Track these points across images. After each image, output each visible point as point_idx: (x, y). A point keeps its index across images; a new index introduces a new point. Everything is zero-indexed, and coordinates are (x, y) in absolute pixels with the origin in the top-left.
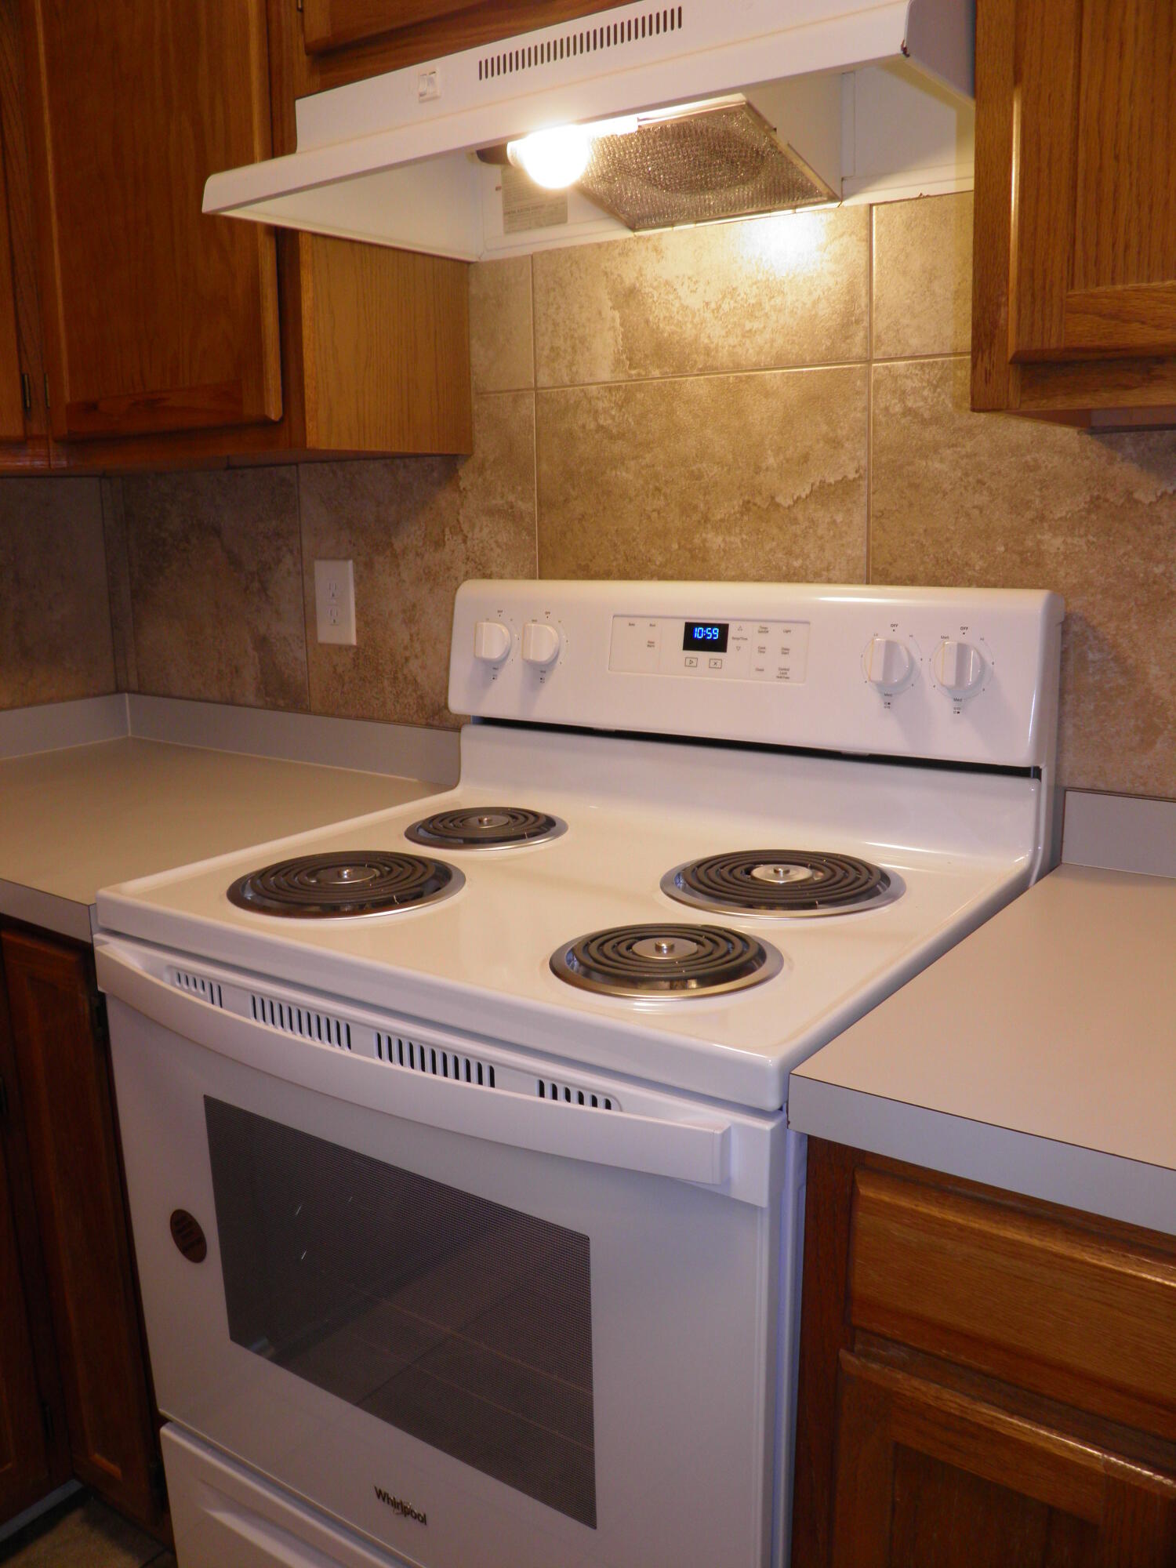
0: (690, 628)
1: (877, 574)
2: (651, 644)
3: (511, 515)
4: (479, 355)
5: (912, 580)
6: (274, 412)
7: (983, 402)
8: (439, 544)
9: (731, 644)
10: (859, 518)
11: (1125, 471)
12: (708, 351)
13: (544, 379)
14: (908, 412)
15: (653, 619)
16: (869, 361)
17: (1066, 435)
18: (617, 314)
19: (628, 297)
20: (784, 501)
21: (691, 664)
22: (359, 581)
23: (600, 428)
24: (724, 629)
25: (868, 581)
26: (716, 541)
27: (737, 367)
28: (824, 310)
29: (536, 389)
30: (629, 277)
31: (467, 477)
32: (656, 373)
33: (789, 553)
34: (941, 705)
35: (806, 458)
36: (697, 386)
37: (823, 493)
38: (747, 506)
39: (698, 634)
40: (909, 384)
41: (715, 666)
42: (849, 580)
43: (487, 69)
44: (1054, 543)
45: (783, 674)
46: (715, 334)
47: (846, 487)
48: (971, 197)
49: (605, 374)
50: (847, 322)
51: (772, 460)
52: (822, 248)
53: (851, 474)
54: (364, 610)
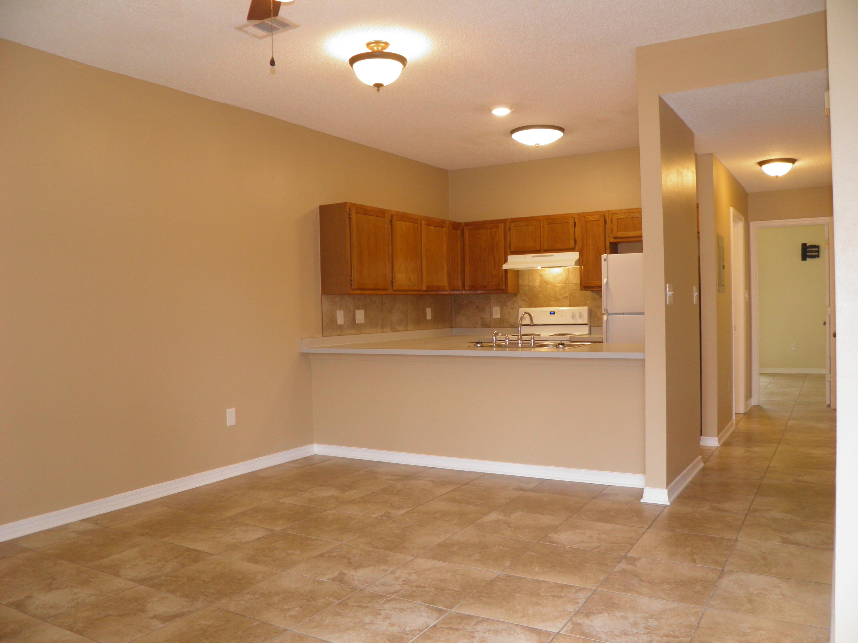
0: (550, 312)
1: (570, 305)
2: (545, 314)
3: (525, 300)
4: (520, 281)
6: (504, 288)
7: (581, 290)
8: (514, 304)
9: (555, 313)
10: (568, 300)
12: (551, 282)
13: (530, 284)
14: (573, 289)
15: (546, 311)
16: (569, 284)
17: (589, 292)
18: (539, 277)
19: (541, 276)
20: (560, 298)
21: (551, 316)
22: (500, 309)
23: (538, 290)
24: (554, 312)
25: (569, 307)
26: (552, 303)
27: (554, 284)
28: (564, 278)
29: (529, 285)
30: (541, 273)
31: (518, 296)
32: (544, 284)
33: (561, 304)
34: (578, 318)
35: (562, 294)
36: (549, 286)
37: (564, 297)
38: (556, 299)
39: (552, 313)
40: (573, 286)
41: (553, 316)
42: (567, 306)
44: (588, 302)
45: (561, 316)
46: (552, 280)
47: (567, 297)
48: (579, 268)
49: (538, 284)
50: (567, 279)
51: (558, 294)
52: (563, 272)
53: (567, 295)
54: (501, 313)
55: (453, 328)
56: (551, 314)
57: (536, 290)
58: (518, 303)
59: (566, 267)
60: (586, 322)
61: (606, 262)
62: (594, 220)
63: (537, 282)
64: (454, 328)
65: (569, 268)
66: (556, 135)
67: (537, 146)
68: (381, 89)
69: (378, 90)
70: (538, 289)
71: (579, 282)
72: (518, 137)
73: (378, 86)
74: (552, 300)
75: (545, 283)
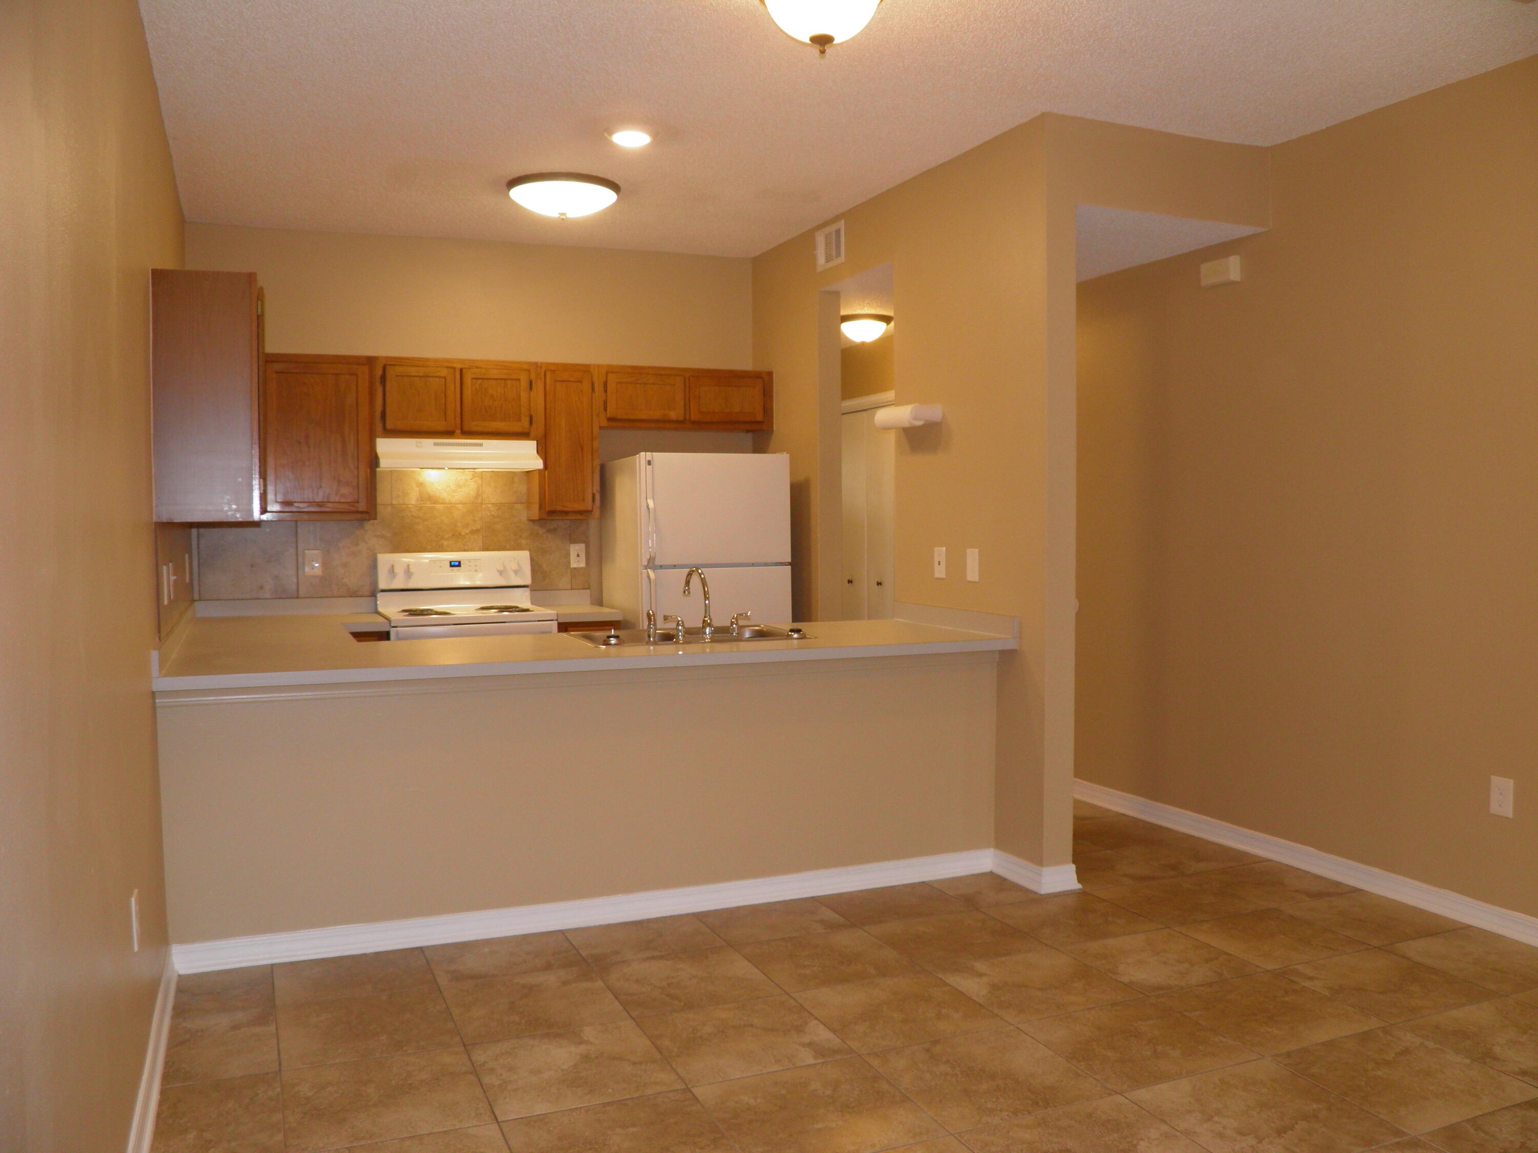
0: (451, 562)
1: (485, 548)
2: (441, 567)
3: (388, 537)
5: (493, 550)
6: (368, 508)
8: (357, 545)
9: (462, 565)
10: (481, 537)
11: (537, 528)
12: (442, 499)
13: (394, 502)
14: (491, 515)
15: (441, 560)
16: (482, 504)
18: (417, 488)
19: (421, 485)
20: (463, 534)
21: (452, 570)
22: (324, 556)
23: (412, 515)
24: (459, 562)
25: (483, 551)
26: (445, 543)
27: (451, 503)
28: (471, 492)
29: (392, 505)
30: (420, 480)
32: (428, 503)
33: (464, 545)
34: (512, 574)
35: (468, 524)
36: (439, 507)
37: (472, 532)
38: (453, 535)
39: (452, 564)
40: (492, 509)
41: (460, 570)
43: (435, 444)
44: (524, 542)
45: (477, 570)
46: (444, 495)
47: (477, 531)
49: (413, 502)
50: (478, 495)
51: (459, 524)
52: (471, 479)
53: (479, 528)
54: (325, 565)
55: (196, 603)
56: (451, 566)
57: (410, 515)
58: (367, 543)
59: (476, 470)
60: (528, 581)
61: (649, 467)
62: (572, 379)
63: (413, 499)
64: (196, 600)
65: (482, 472)
67: (563, 219)
69: (823, 52)
70: (414, 514)
73: (822, 41)
74: (446, 537)
75: (428, 498)
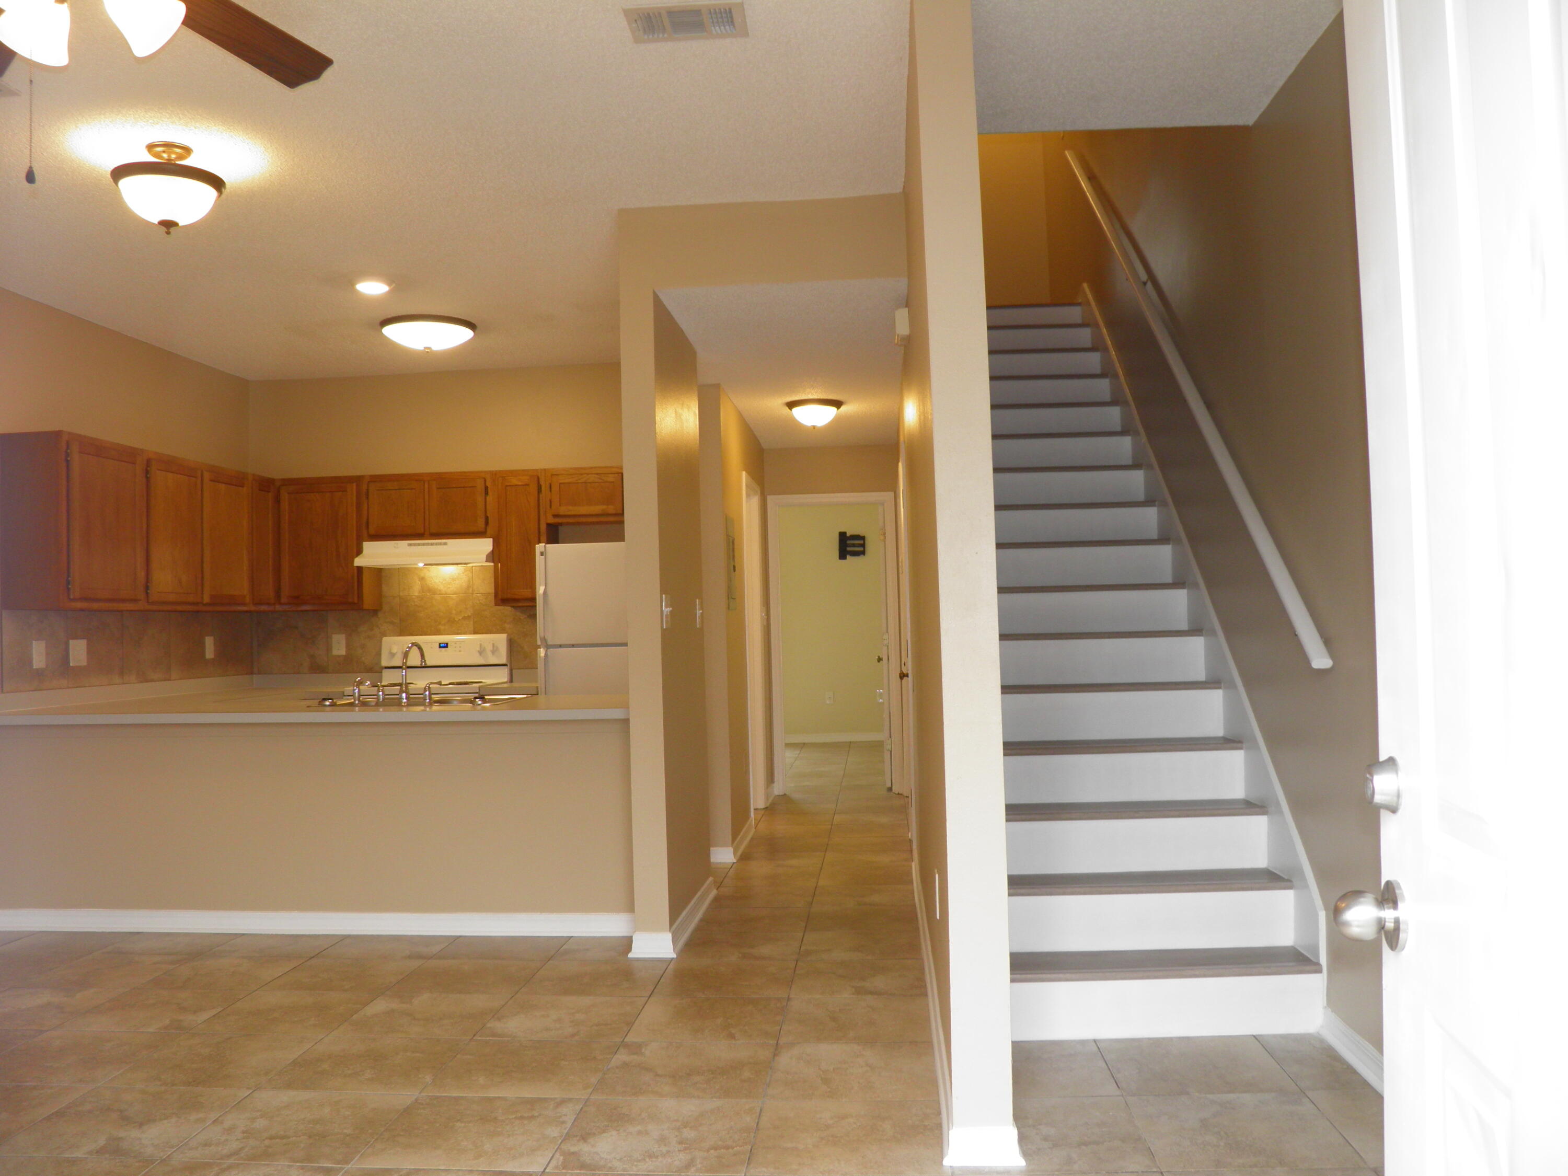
0: (440, 644)
1: (475, 633)
2: (431, 648)
3: (392, 623)
4: (385, 588)
5: (483, 633)
6: (356, 601)
7: (496, 605)
9: (449, 646)
10: (472, 623)
11: (518, 614)
12: (440, 590)
13: (401, 594)
14: (481, 603)
15: (432, 643)
16: (473, 594)
17: (509, 608)
18: (419, 583)
19: (422, 579)
20: (456, 619)
21: (441, 651)
22: (347, 639)
24: (447, 644)
25: (474, 634)
26: (442, 627)
27: (446, 594)
28: (464, 584)
29: (399, 596)
30: (422, 575)
31: (380, 615)
32: (428, 594)
33: (458, 629)
34: (490, 654)
35: (461, 612)
36: (438, 597)
37: (464, 618)
38: (449, 621)
39: (441, 645)
40: (480, 598)
41: (446, 651)
42: (471, 634)
44: (507, 626)
45: (460, 651)
46: (441, 587)
47: (469, 617)
49: (416, 594)
50: (468, 587)
51: (454, 612)
52: (463, 573)
53: (470, 614)
54: (348, 646)
55: (254, 675)
56: (440, 647)
57: (413, 604)
58: (379, 629)
59: (468, 565)
60: (504, 661)
61: (543, 557)
62: (520, 484)
63: (416, 591)
64: (255, 674)
65: (473, 566)
66: (462, 335)
67: (428, 352)
68: (172, 230)
69: (168, 233)
70: (416, 603)
71: (493, 591)
72: (390, 331)
73: (168, 225)
74: (443, 622)
75: (429, 591)
